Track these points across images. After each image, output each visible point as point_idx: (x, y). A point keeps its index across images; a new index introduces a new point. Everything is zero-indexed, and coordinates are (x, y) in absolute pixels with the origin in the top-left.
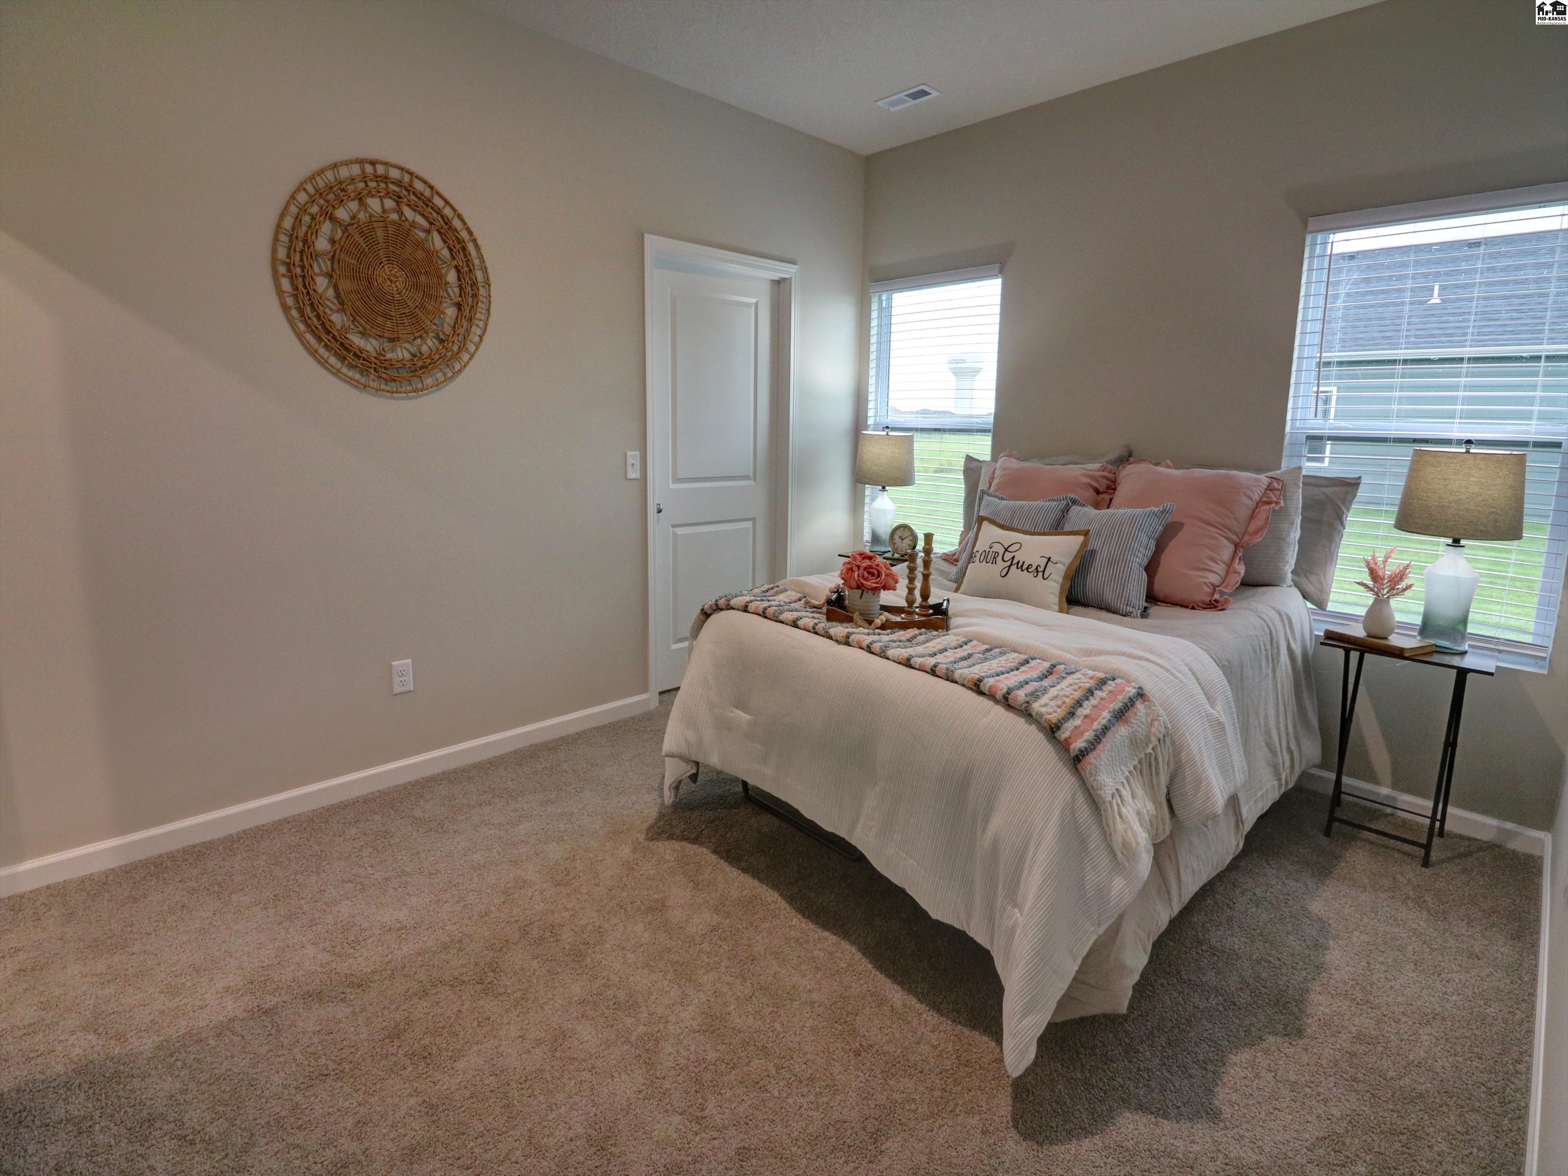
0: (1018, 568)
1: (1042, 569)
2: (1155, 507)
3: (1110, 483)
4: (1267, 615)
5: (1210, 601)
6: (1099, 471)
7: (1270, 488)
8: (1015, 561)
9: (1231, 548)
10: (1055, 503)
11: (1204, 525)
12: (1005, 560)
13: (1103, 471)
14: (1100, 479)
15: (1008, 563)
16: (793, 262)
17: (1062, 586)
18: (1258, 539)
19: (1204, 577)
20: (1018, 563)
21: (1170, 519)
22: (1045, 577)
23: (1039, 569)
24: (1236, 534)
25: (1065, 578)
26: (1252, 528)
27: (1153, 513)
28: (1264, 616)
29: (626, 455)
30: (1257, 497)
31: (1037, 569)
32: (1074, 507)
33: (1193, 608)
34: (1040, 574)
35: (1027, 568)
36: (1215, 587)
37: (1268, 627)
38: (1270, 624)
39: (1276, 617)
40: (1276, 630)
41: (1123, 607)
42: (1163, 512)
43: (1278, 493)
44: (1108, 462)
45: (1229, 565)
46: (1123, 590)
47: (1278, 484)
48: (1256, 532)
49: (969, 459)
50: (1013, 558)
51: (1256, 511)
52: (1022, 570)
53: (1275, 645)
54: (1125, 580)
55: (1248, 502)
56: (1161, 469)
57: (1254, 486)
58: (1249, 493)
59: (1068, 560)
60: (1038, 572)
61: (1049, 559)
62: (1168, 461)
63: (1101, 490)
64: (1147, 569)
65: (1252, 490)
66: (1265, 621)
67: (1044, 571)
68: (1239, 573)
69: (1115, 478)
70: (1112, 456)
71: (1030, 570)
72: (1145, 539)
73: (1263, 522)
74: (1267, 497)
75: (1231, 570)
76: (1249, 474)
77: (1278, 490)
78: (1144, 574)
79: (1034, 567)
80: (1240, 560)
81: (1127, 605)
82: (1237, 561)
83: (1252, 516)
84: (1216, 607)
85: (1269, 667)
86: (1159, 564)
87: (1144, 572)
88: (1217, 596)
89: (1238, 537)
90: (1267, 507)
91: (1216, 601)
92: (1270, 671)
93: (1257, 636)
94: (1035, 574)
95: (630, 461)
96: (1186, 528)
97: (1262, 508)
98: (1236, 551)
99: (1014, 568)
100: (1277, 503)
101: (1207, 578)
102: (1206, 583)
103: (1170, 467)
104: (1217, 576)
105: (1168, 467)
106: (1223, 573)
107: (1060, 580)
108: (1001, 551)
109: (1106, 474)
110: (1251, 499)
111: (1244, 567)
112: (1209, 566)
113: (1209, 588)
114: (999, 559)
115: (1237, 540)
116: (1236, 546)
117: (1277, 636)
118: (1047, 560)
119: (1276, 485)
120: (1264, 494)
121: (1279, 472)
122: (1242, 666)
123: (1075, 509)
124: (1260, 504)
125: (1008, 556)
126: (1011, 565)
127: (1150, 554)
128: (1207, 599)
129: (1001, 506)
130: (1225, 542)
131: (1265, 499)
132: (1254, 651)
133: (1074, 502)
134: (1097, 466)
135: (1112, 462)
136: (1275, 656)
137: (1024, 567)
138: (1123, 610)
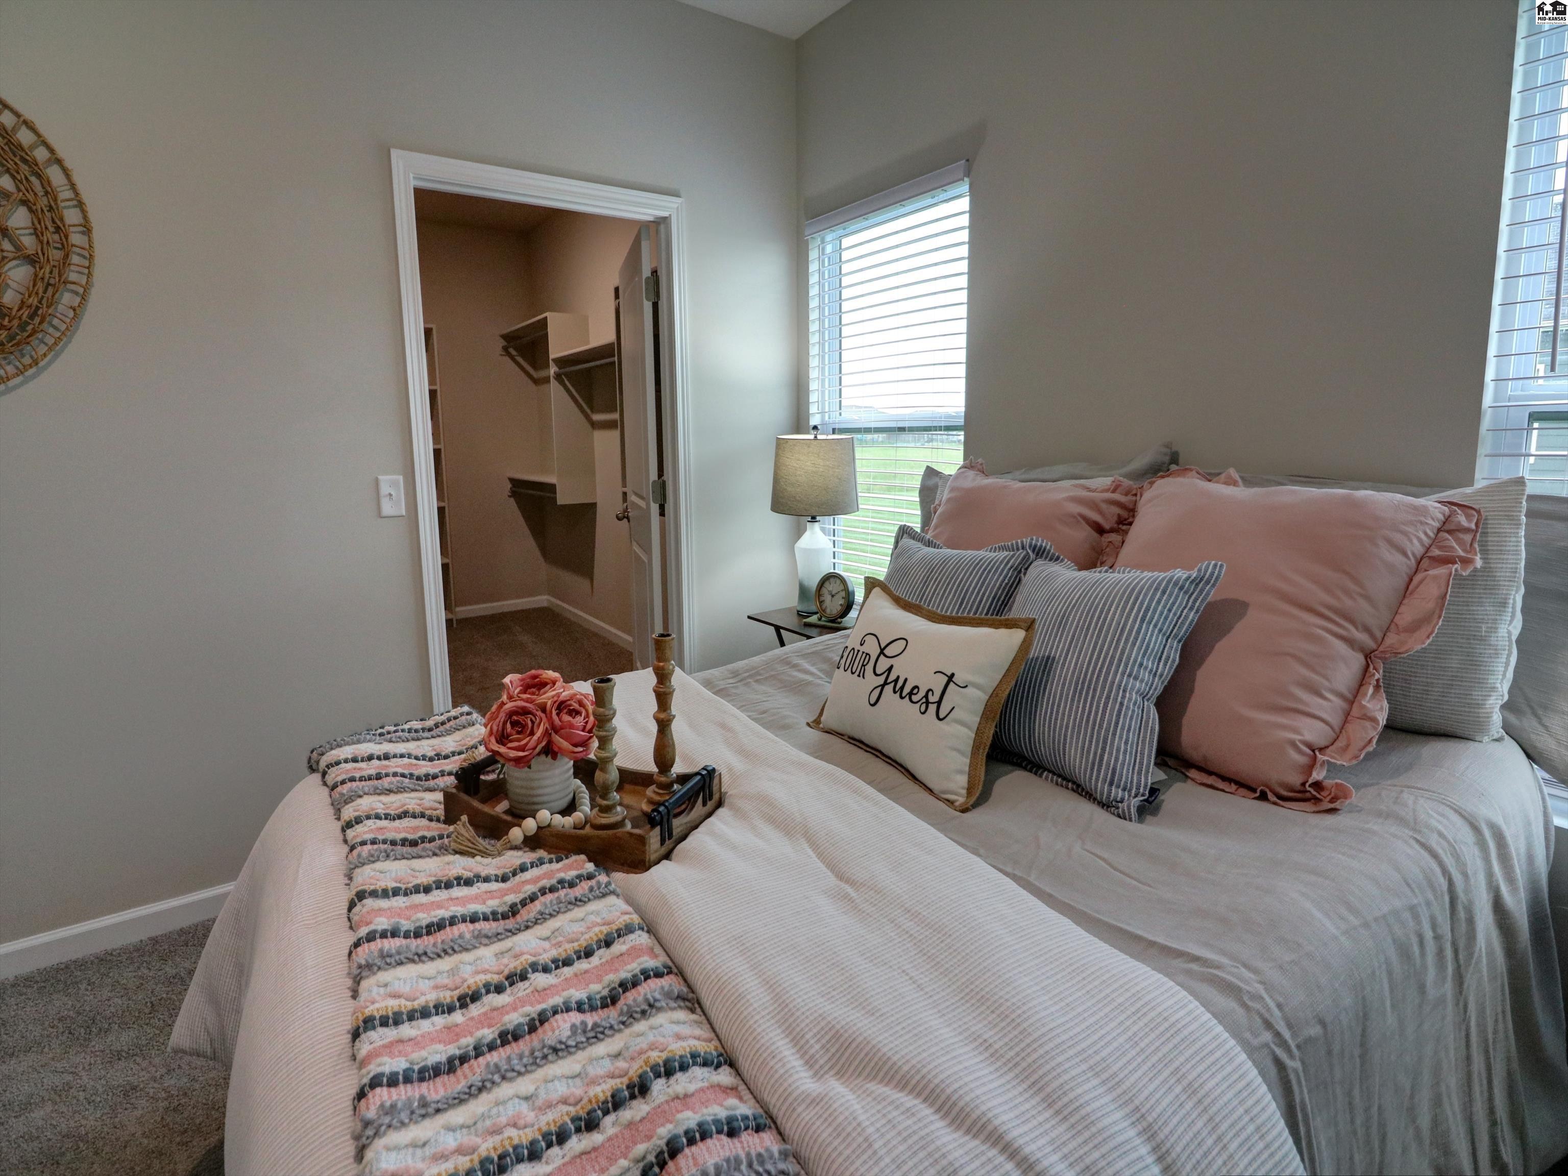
0: (895, 692)
1: (933, 698)
2: (1183, 568)
3: (1124, 514)
4: (1441, 834)
5: (1303, 784)
6: (1107, 491)
7: (1447, 527)
8: (892, 677)
9: (1357, 660)
10: (1006, 553)
11: (1295, 611)
12: (878, 672)
13: (1114, 491)
14: (1104, 506)
15: (881, 680)
16: (677, 195)
17: (979, 732)
18: (1418, 644)
19: (1284, 727)
20: (896, 681)
21: (1213, 595)
22: (941, 716)
23: (932, 699)
24: (1367, 630)
25: (986, 715)
26: (1407, 615)
27: (1176, 584)
28: (1434, 841)
29: (377, 482)
30: (1418, 549)
31: (926, 696)
32: (1039, 562)
33: (1263, 797)
34: (932, 708)
35: (911, 694)
36: (1315, 749)
37: (1445, 872)
38: (1449, 861)
39: (1466, 835)
40: (1465, 875)
41: (1101, 788)
42: (1197, 581)
43: (1468, 538)
44: (1129, 476)
45: (1352, 699)
46: (1104, 749)
47: (1468, 517)
48: (1413, 628)
49: (930, 472)
50: (890, 669)
51: (1416, 579)
52: (902, 697)
53: (1462, 915)
54: (1107, 730)
55: (1396, 559)
56: (1217, 488)
57: (1411, 523)
58: (1398, 538)
59: (991, 679)
60: (927, 703)
61: (951, 678)
62: (1232, 472)
63: (1107, 526)
64: (1160, 703)
65: (1405, 533)
66: (1435, 856)
67: (939, 703)
68: (1374, 720)
69: (1135, 502)
70: (1140, 462)
71: (915, 698)
72: (1156, 641)
73: (1431, 605)
74: (1440, 548)
75: (1355, 711)
76: (1399, 496)
77: (1468, 530)
78: (1154, 714)
79: (922, 693)
80: (1377, 687)
81: (1111, 784)
82: (1371, 691)
83: (1407, 590)
84: (1317, 800)
85: (1444, 979)
86: (1192, 691)
87: (1153, 709)
88: (1318, 775)
89: (1372, 635)
90: (1441, 571)
91: (1318, 785)
92: (1449, 987)
93: (1413, 909)
94: (924, 707)
95: (385, 489)
96: (1252, 615)
97: (1432, 572)
98: (1367, 666)
99: (889, 689)
100: (1466, 562)
101: (1296, 731)
102: (1293, 744)
103: (1235, 484)
104: (1319, 725)
105: (1231, 482)
106: (1336, 721)
107: (975, 720)
108: (874, 652)
109: (1117, 496)
110: (1405, 554)
111: (1386, 704)
112: (1300, 701)
113: (1300, 752)
114: (869, 668)
115: (1371, 644)
116: (1368, 656)
117: (1467, 891)
118: (946, 679)
119: (1462, 519)
120: (1435, 541)
121: (1468, 490)
122: (1364, 1016)
123: (1040, 568)
124: (1425, 563)
125: (883, 664)
126: (886, 683)
127: (1167, 671)
128: (1295, 779)
129: (919, 555)
130: (1341, 647)
131: (1436, 552)
132: (1405, 953)
133: (1040, 552)
134: (1104, 481)
135: (1130, 476)
136: (1462, 944)
137: (907, 690)
138: (1102, 794)
